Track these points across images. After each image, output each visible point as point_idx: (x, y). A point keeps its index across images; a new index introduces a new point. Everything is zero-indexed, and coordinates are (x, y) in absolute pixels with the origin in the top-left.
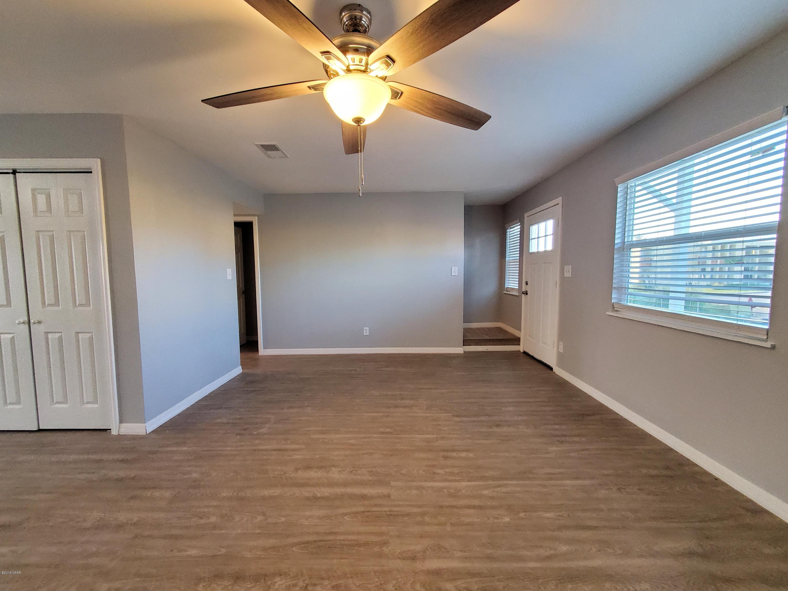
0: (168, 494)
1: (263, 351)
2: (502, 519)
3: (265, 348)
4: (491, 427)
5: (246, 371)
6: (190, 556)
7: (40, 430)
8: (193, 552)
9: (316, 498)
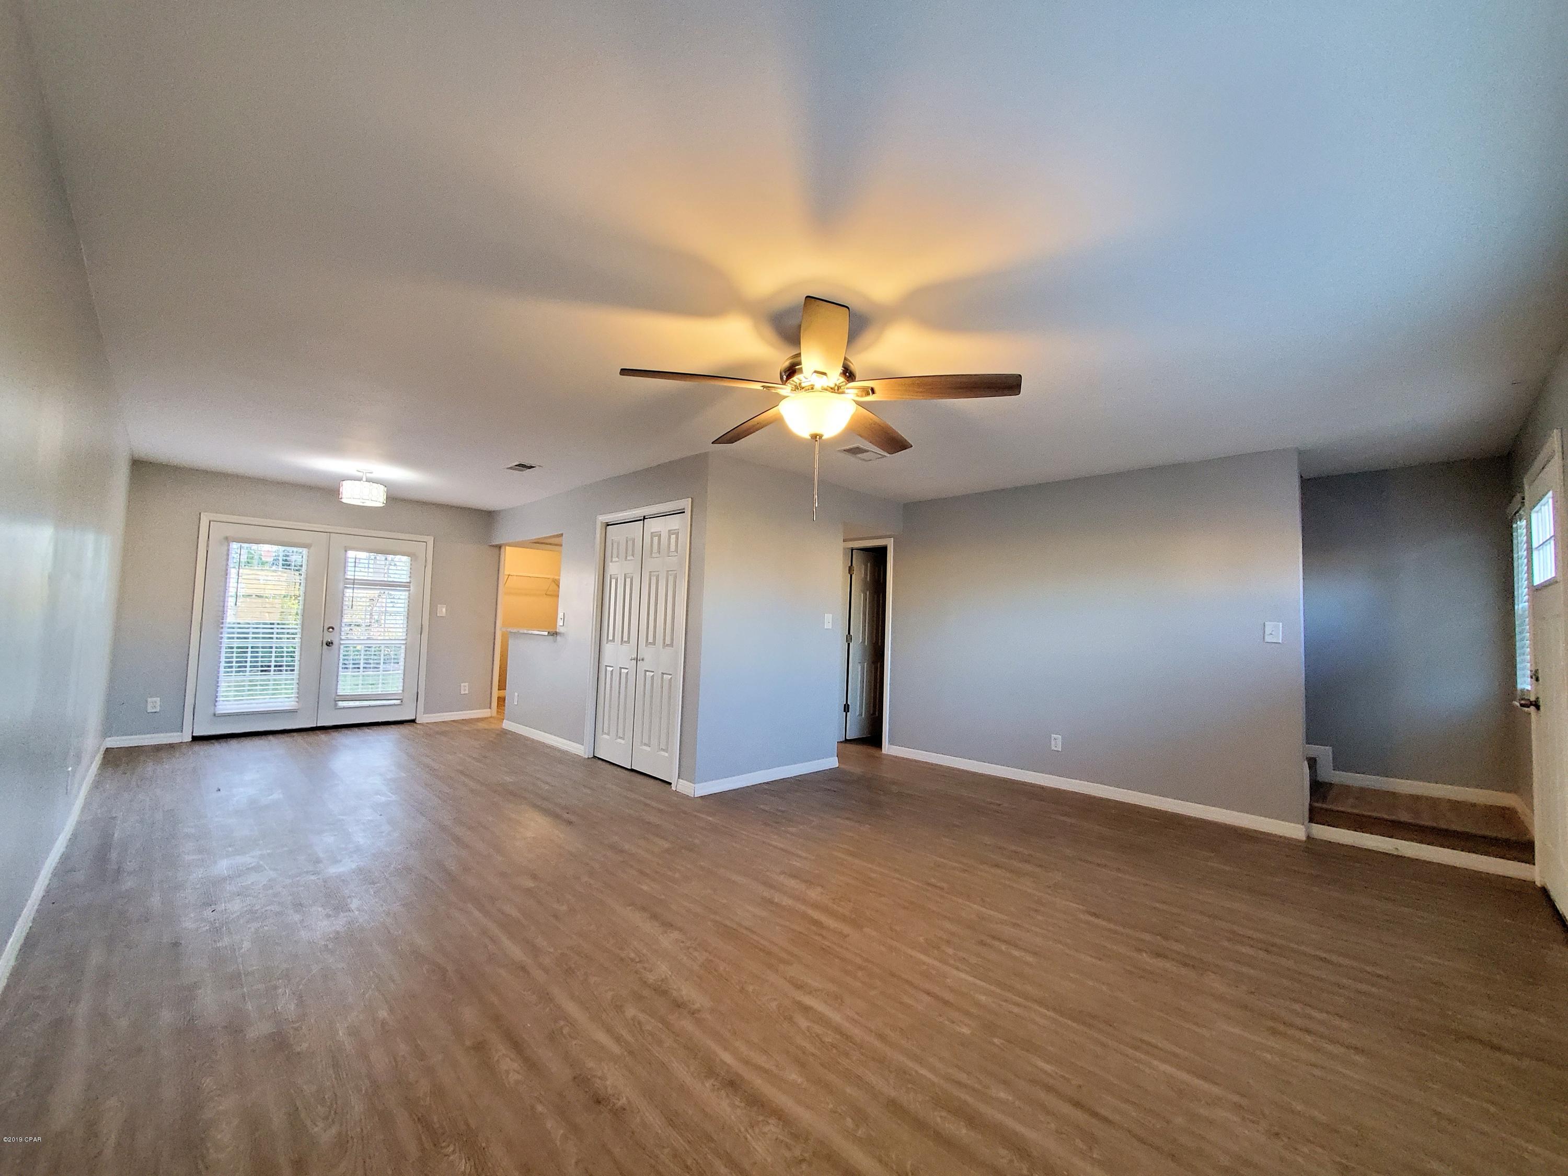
0: (667, 845)
1: (887, 748)
2: (960, 1027)
3: (891, 742)
4: (1139, 950)
5: (843, 766)
6: (641, 889)
7: (632, 770)
8: (645, 888)
9: (771, 902)
